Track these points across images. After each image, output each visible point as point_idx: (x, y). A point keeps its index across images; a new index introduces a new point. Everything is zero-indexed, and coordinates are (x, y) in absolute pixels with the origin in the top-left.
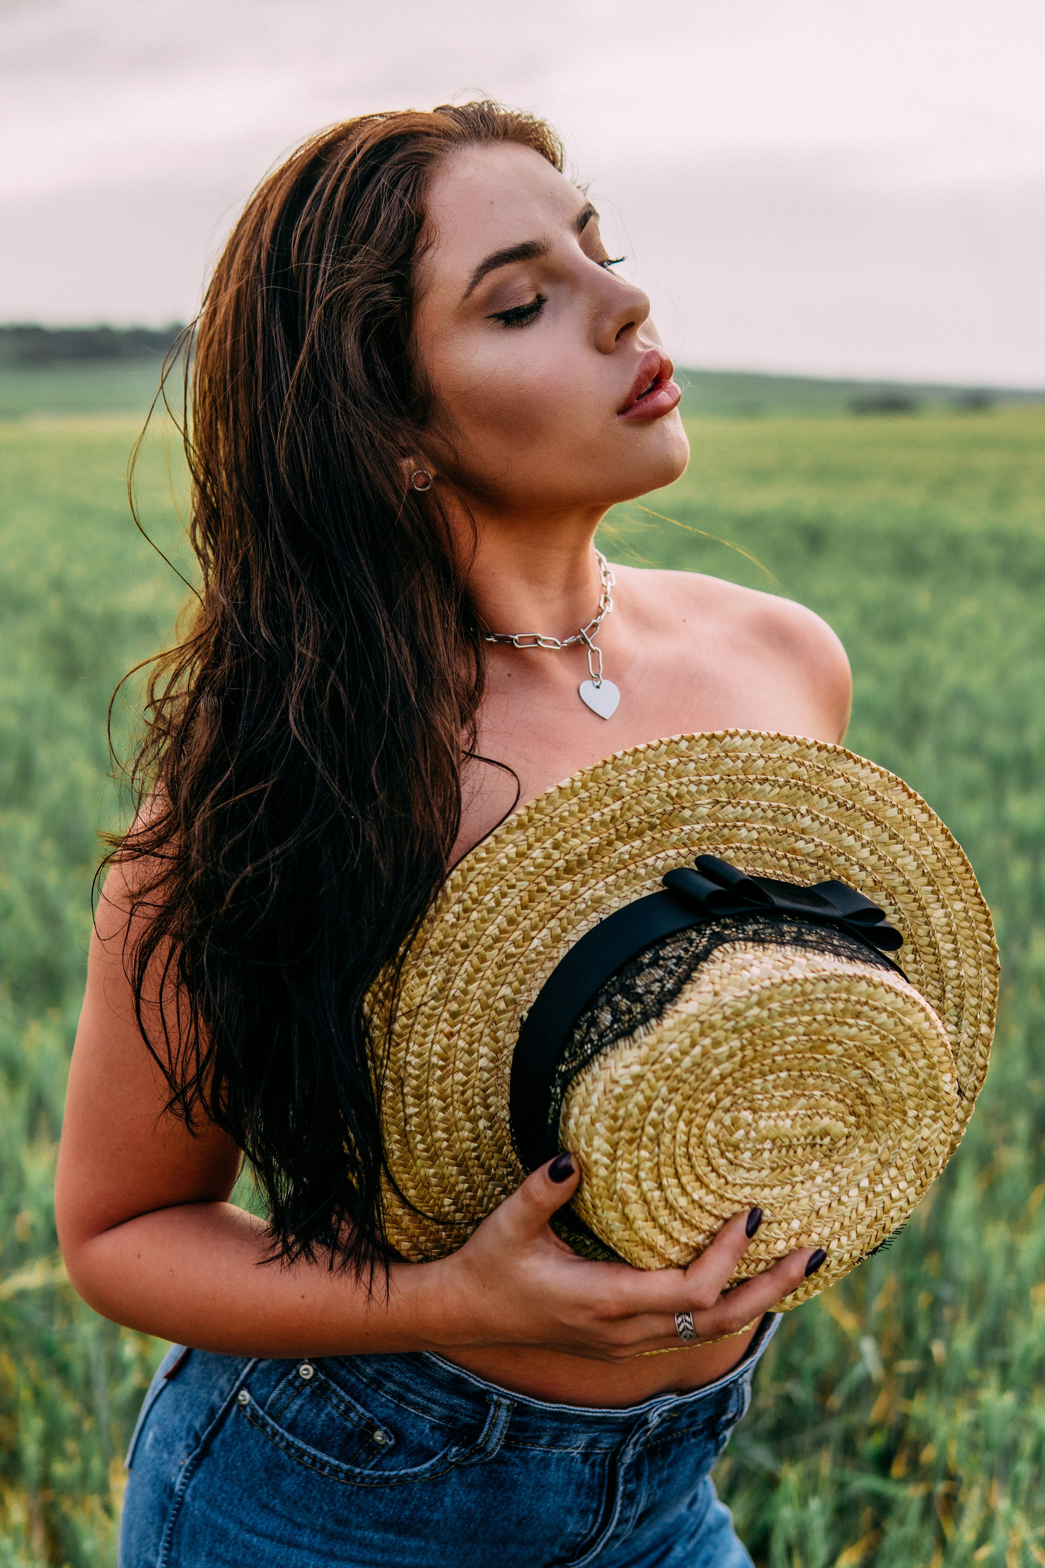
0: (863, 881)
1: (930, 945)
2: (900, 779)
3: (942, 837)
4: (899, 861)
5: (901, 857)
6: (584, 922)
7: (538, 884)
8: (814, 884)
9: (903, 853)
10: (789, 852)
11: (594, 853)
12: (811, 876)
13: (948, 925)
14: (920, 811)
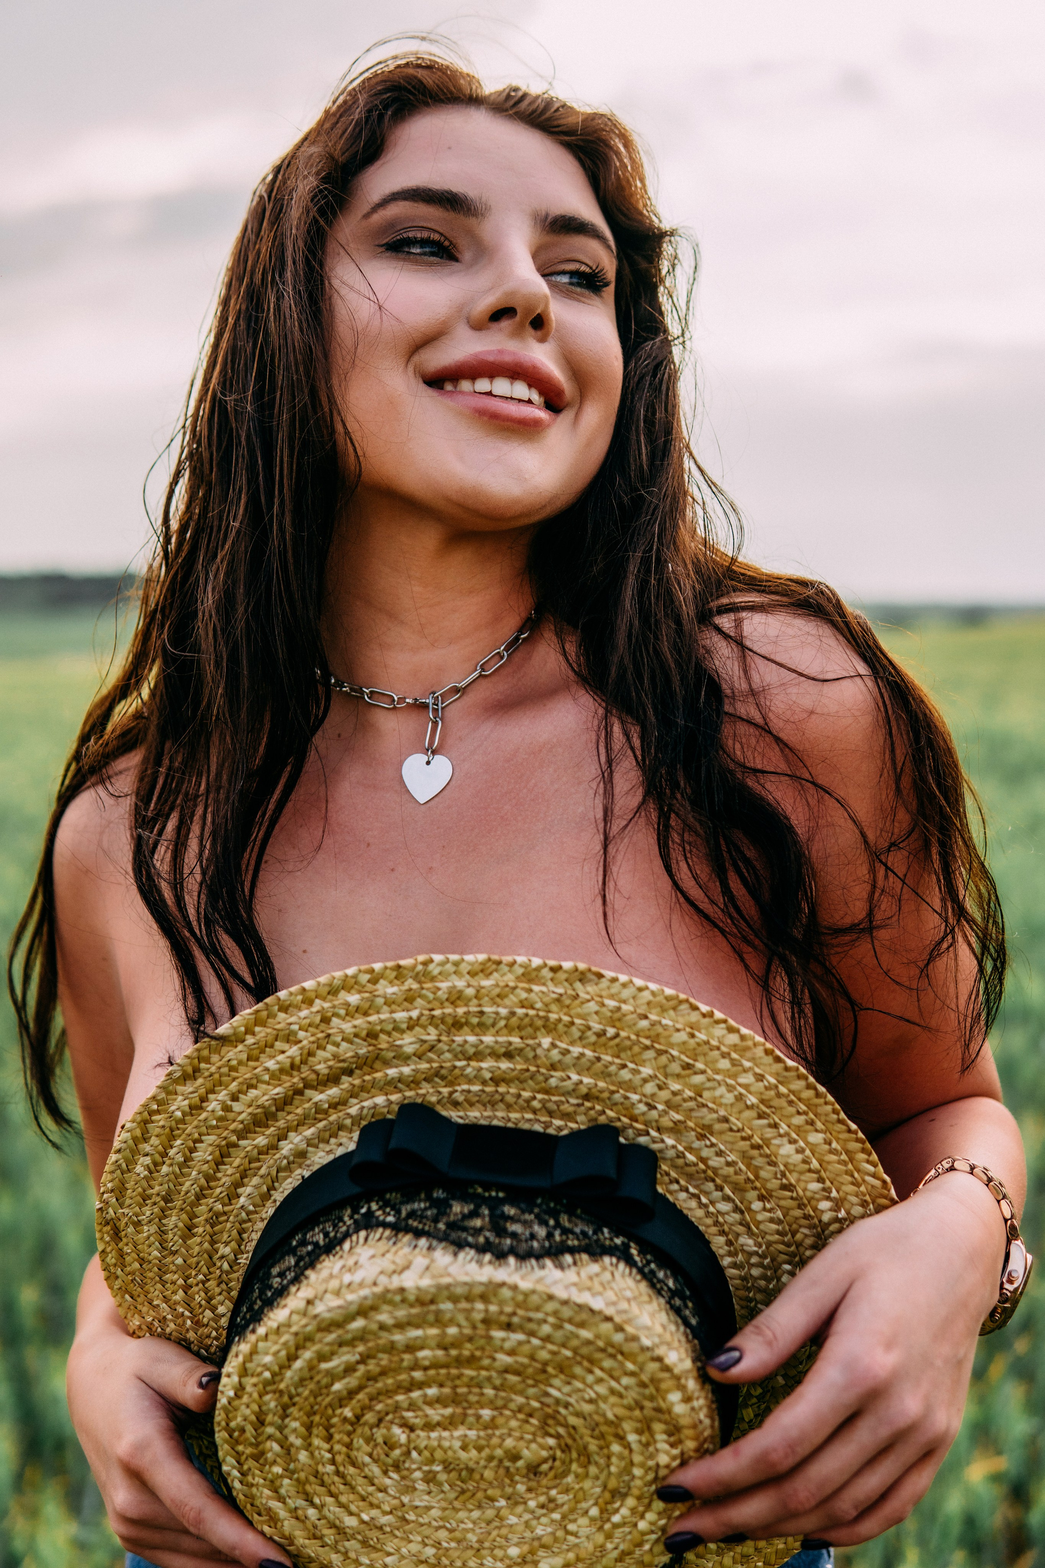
0: (657, 1121)
1: (784, 1187)
2: (682, 996)
3: (769, 1059)
4: (706, 1094)
5: (709, 1089)
6: (290, 1180)
7: (225, 1138)
8: (582, 1127)
9: (708, 1085)
10: (539, 1092)
11: (284, 1103)
12: (579, 1118)
13: (805, 1162)
14: (725, 1032)
